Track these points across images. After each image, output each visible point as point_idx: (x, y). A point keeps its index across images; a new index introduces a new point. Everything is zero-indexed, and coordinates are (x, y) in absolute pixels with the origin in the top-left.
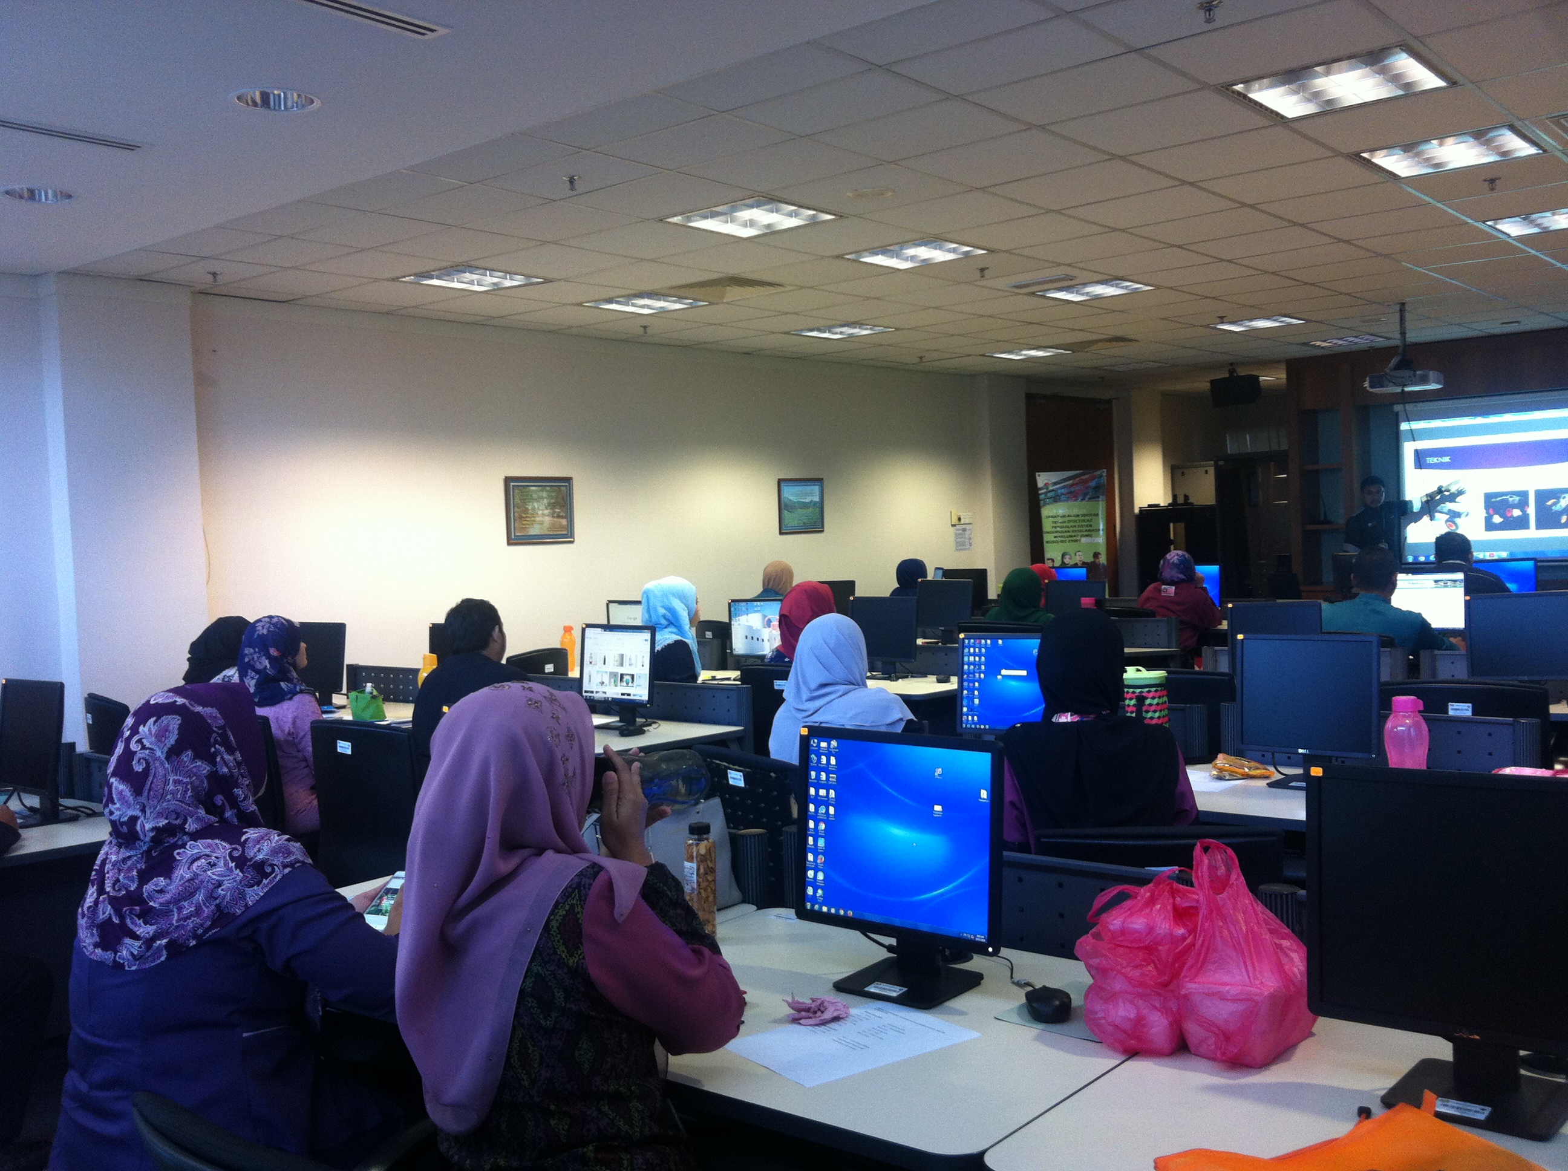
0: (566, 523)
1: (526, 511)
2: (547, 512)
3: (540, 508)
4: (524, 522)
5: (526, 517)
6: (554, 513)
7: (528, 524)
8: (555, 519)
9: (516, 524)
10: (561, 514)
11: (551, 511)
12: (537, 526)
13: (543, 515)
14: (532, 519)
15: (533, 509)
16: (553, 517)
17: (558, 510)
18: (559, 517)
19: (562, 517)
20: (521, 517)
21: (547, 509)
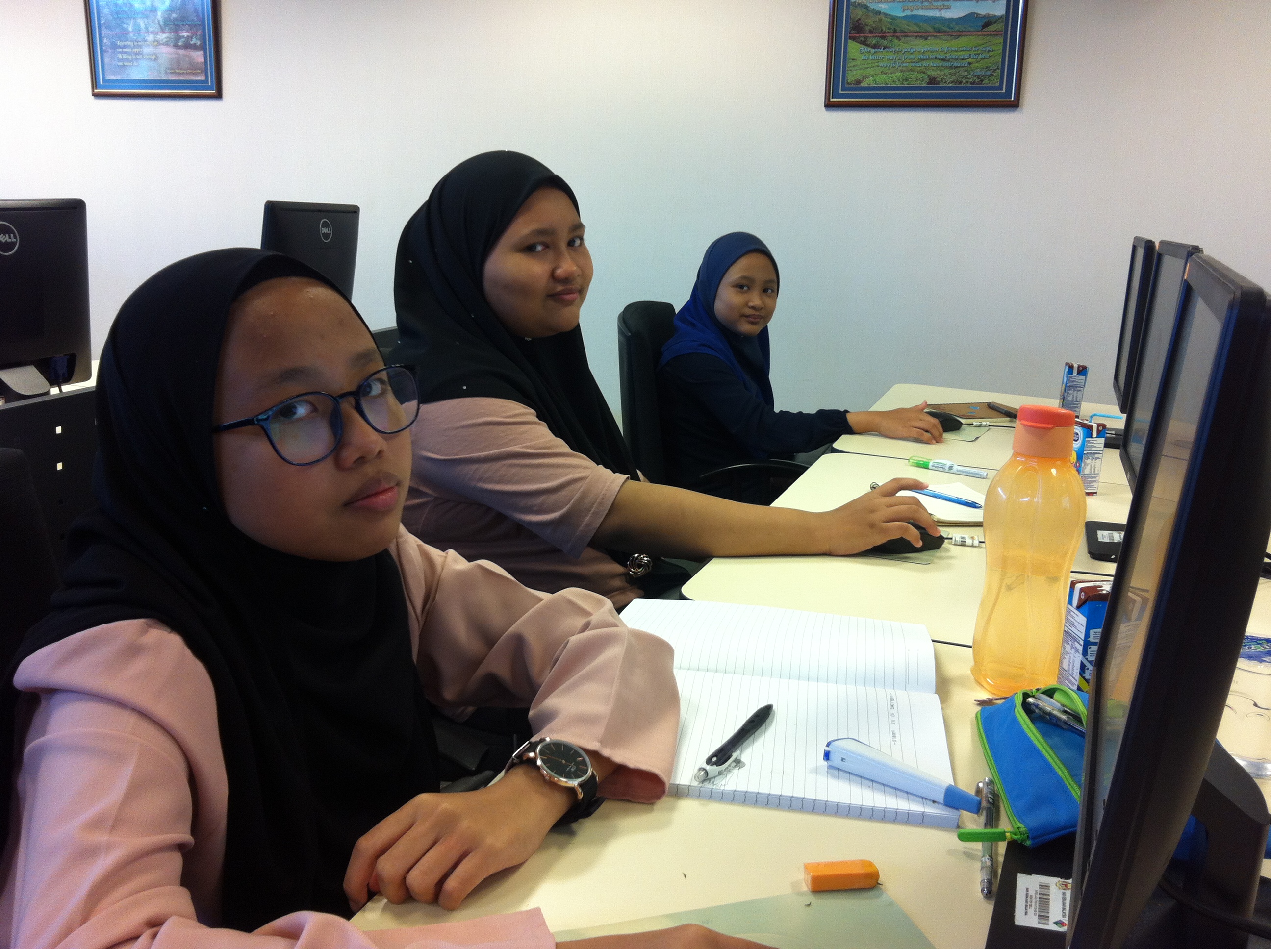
0: (202, 60)
1: (124, 34)
2: (163, 37)
3: (151, 30)
4: (120, 56)
5: (125, 46)
6: (179, 38)
7: (128, 60)
8: (182, 52)
9: (106, 60)
10: (194, 41)
11: (172, 35)
12: (144, 63)
13: (158, 43)
14: (136, 50)
15: (138, 31)
16: (176, 46)
17: (185, 34)
18: (187, 46)
19: (195, 48)
20: (114, 46)
21: (163, 32)
